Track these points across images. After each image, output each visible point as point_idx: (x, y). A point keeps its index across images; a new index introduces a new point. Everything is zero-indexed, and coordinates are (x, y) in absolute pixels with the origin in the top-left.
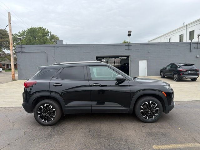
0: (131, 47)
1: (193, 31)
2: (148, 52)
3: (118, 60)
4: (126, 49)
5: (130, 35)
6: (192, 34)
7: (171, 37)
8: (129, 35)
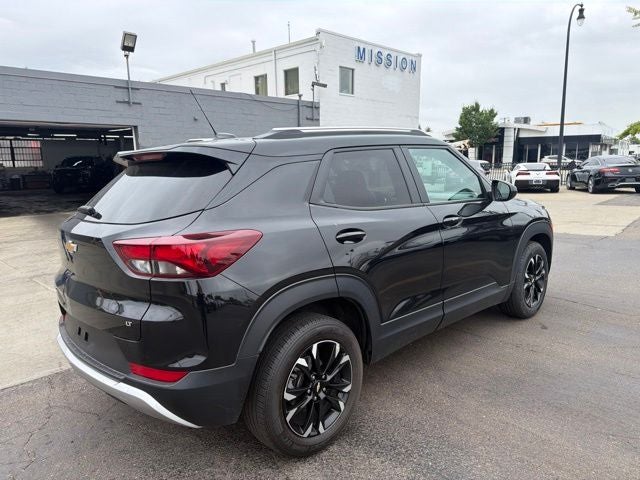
0: (136, 97)
1: (296, 71)
2: (196, 120)
3: (33, 144)
4: (117, 102)
5: (131, 49)
6: (291, 77)
7: (227, 78)
8: (128, 49)
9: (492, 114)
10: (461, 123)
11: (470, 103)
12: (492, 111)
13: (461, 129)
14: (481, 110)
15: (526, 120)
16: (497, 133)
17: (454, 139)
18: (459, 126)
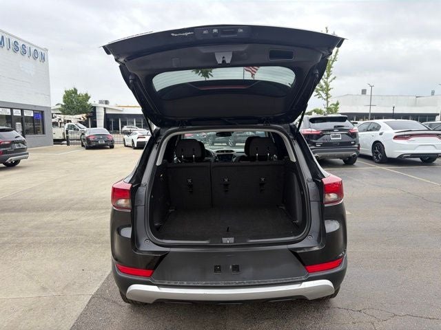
9: (87, 97)
10: (64, 102)
11: (70, 88)
12: (86, 95)
13: (65, 106)
14: (78, 93)
15: (107, 102)
16: (92, 110)
17: (60, 112)
18: (63, 104)
